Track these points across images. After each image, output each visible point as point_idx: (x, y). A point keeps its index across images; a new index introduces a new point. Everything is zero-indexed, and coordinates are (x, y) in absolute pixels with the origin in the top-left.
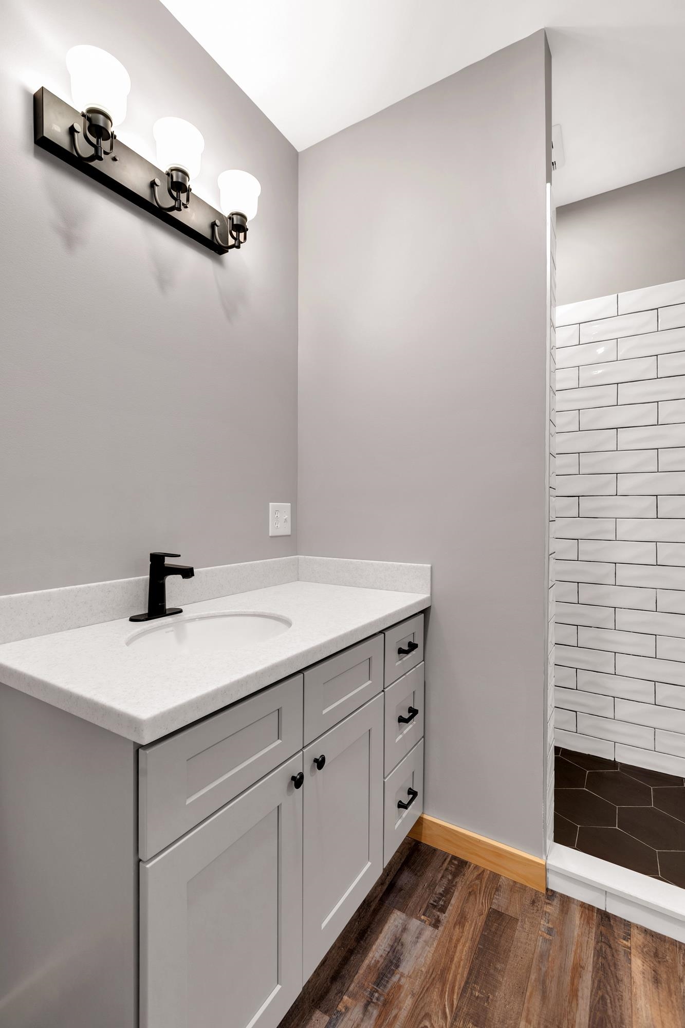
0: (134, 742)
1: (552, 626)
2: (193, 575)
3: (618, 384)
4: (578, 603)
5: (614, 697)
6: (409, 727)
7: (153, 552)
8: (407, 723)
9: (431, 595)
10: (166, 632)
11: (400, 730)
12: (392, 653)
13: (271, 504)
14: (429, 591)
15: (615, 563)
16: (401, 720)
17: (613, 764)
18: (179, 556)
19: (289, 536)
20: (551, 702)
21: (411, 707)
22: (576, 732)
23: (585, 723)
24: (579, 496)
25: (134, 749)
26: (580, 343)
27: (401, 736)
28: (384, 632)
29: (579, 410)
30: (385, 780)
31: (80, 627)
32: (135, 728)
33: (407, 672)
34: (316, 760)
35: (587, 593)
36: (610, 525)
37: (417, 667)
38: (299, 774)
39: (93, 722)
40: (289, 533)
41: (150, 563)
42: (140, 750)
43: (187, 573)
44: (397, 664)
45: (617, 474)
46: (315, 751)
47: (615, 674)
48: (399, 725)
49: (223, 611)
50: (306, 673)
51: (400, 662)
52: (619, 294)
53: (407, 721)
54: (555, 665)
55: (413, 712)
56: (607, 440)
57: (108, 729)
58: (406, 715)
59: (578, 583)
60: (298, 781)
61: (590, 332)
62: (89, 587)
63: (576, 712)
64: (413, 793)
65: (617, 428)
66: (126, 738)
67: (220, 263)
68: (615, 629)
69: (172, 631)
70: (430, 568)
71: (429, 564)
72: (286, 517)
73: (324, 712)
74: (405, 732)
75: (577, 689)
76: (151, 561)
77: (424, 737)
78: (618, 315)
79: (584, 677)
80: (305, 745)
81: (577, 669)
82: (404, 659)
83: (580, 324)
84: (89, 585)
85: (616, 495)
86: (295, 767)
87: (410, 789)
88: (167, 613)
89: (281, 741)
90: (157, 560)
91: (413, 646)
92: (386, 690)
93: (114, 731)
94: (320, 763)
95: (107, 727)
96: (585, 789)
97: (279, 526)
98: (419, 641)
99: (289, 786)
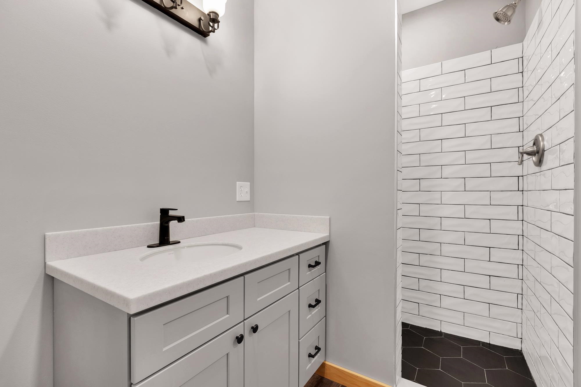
0: (128, 313)
1: (399, 253)
2: (184, 220)
3: (442, 114)
4: (420, 241)
5: (440, 295)
6: (316, 310)
7: (161, 208)
8: (314, 308)
9: (330, 234)
10: (169, 254)
11: (310, 312)
12: (304, 267)
13: (237, 182)
14: (328, 232)
15: (441, 217)
16: (310, 306)
17: (440, 333)
18: (177, 210)
19: (249, 201)
20: (399, 297)
21: (317, 299)
22: (419, 315)
23: (424, 310)
24: (420, 179)
25: (127, 317)
26: (420, 91)
27: (310, 315)
28: (299, 254)
29: (420, 129)
30: (300, 341)
31: (116, 251)
32: (127, 304)
33: (314, 278)
34: (252, 328)
35: (425, 235)
36: (438, 195)
37: (321, 276)
38: (240, 335)
39: (106, 302)
40: (249, 199)
41: (160, 214)
42: (131, 318)
43: (181, 219)
44: (307, 274)
45: (442, 166)
46: (252, 322)
47: (441, 282)
48: (309, 309)
49: (204, 242)
50: (246, 276)
51: (310, 272)
52: (443, 62)
53: (313, 307)
54: (402, 275)
55: (318, 302)
56: (436, 146)
57: (113, 305)
58: (313, 303)
59: (419, 229)
60: (240, 339)
61: (426, 84)
62: (122, 227)
63: (419, 303)
64: (318, 349)
65: (442, 140)
66: (122, 310)
67: (205, 42)
68: (441, 256)
69: (173, 253)
70: (329, 219)
71: (329, 216)
72: (247, 190)
73: (258, 299)
74: (313, 313)
75: (419, 290)
76: (160, 213)
77: (326, 316)
78: (442, 74)
79: (423, 283)
80: (245, 318)
81: (419, 278)
82: (312, 271)
83: (420, 79)
84: (122, 226)
85: (441, 178)
86: (238, 331)
87: (317, 346)
88: (171, 243)
89: (229, 316)
90: (164, 213)
91: (317, 263)
92: (300, 288)
93: (116, 306)
94: (255, 329)
95: (112, 304)
96: (422, 347)
97: (242, 195)
98: (322, 260)
99: (234, 343)
